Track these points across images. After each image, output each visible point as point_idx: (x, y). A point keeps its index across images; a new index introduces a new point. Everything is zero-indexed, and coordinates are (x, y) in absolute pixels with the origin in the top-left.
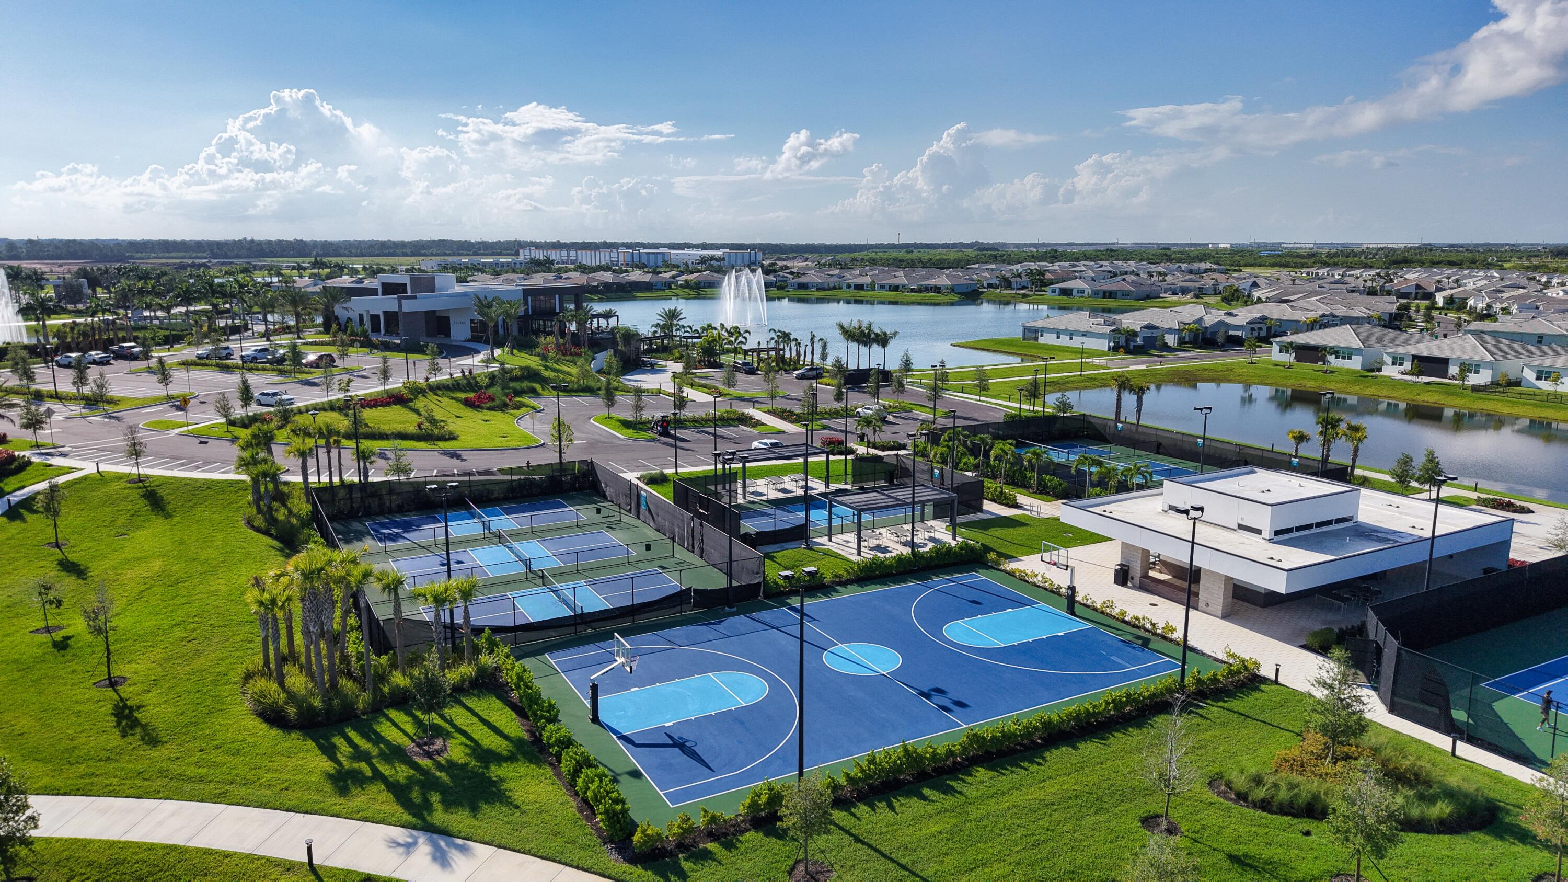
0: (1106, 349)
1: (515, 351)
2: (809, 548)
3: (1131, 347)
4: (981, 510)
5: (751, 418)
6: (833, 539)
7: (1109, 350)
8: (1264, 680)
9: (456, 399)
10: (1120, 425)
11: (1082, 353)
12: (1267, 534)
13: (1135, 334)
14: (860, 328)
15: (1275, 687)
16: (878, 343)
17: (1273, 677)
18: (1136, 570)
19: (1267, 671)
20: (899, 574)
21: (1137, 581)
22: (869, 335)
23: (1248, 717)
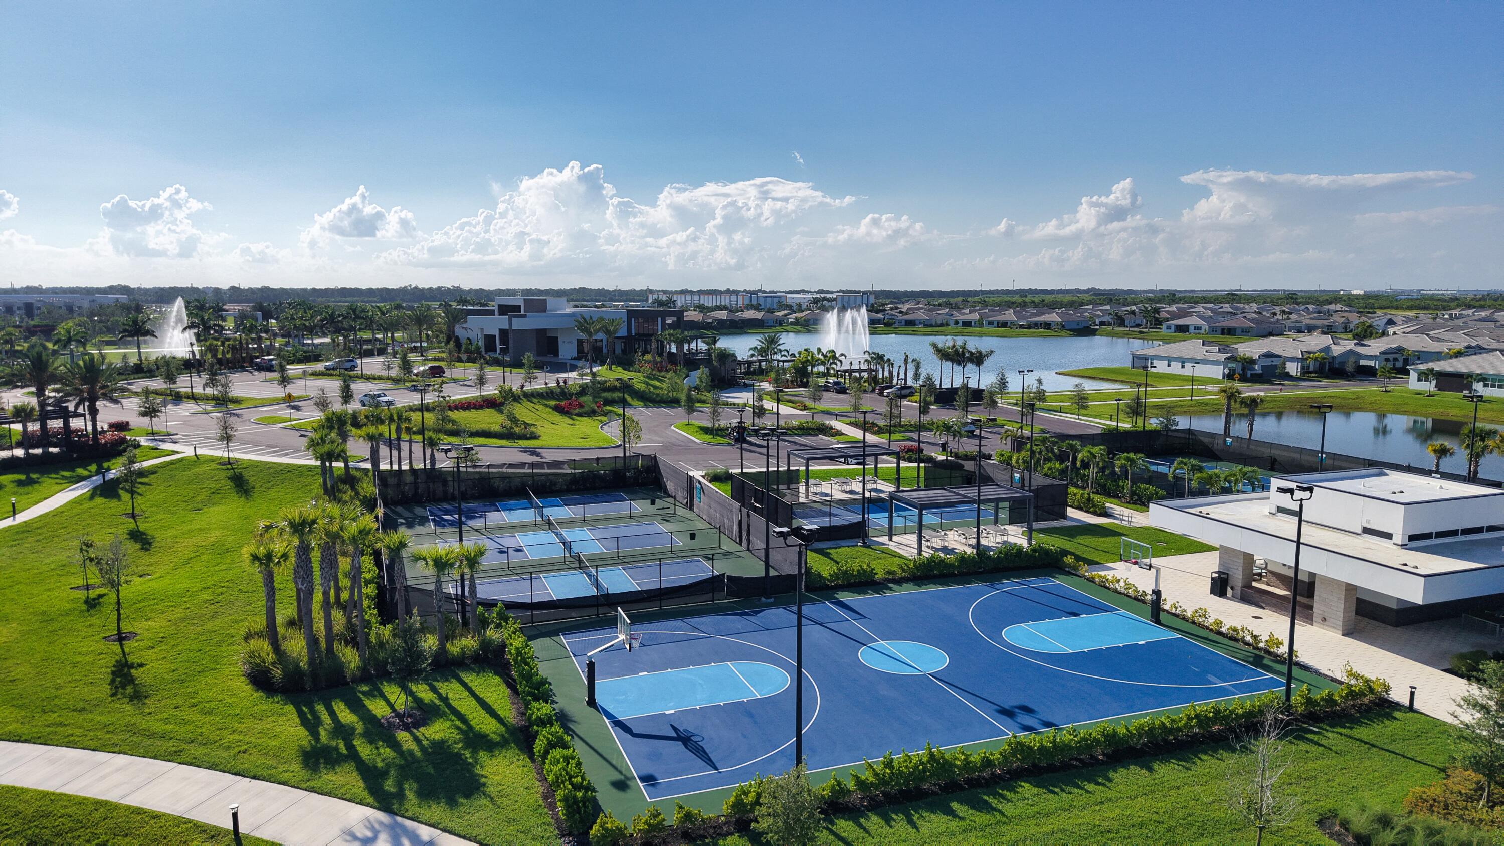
0: (1221, 377)
1: (614, 367)
2: (865, 545)
3: (1249, 375)
4: (1064, 516)
5: (831, 428)
6: (894, 538)
7: (1224, 378)
8: (1397, 706)
9: (547, 406)
10: (1229, 440)
11: (1193, 380)
12: (1398, 538)
13: (1252, 361)
14: (954, 346)
15: (1411, 715)
16: (972, 362)
17: (1406, 701)
18: (1237, 577)
19: (1399, 695)
20: (961, 574)
21: (1238, 591)
22: (963, 353)
23: (1373, 746)
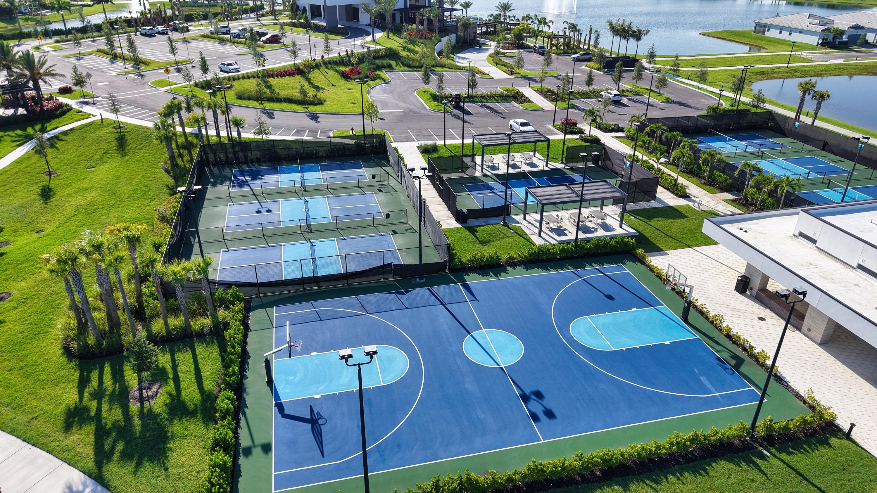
0: (816, 44)
1: (391, 35)
2: (506, 225)
3: (837, 43)
4: (654, 198)
5: (523, 96)
6: (528, 218)
8: (839, 429)
9: (337, 71)
10: (797, 124)
14: (622, 25)
15: (845, 442)
16: (634, 38)
18: (756, 284)
19: (843, 423)
20: (562, 259)
21: (755, 292)
22: (628, 32)
